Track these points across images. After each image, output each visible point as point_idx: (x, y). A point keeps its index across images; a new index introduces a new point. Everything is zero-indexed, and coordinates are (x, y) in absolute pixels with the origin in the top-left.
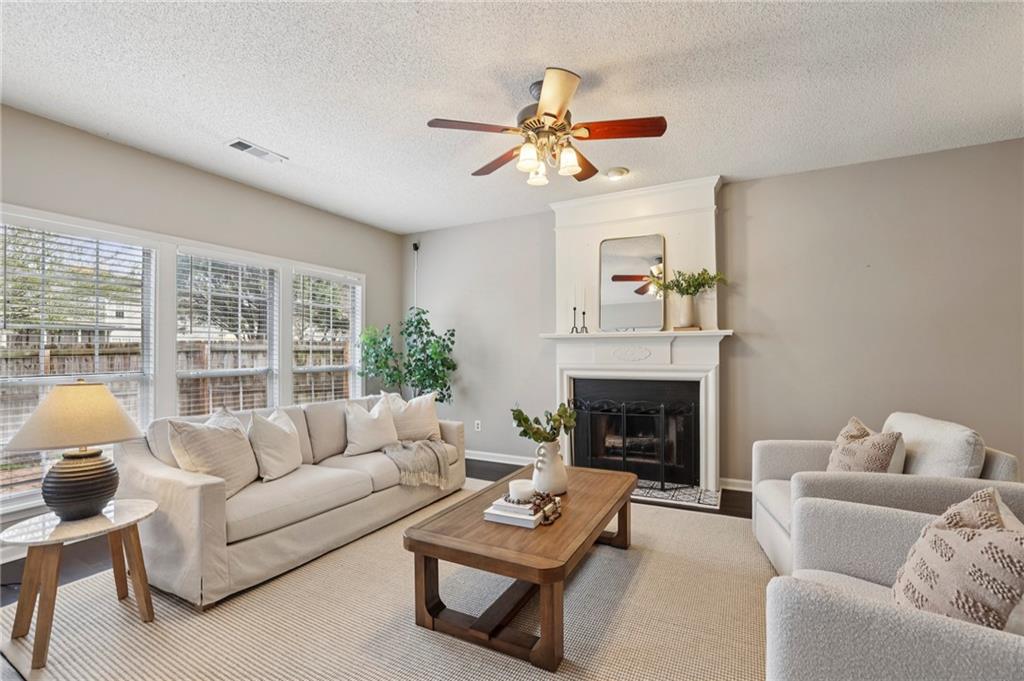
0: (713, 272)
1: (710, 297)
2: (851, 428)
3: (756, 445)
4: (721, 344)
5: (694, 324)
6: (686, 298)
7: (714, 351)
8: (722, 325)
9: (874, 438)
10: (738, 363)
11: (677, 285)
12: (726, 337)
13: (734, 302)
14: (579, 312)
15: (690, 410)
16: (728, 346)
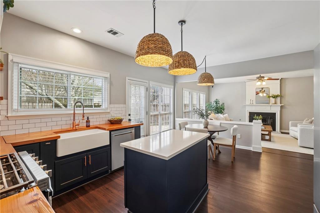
0: (279, 94)
1: (279, 99)
2: (306, 119)
3: (290, 122)
4: (281, 107)
5: (275, 103)
6: (274, 99)
7: (279, 108)
8: (281, 103)
9: (310, 120)
10: (284, 110)
11: (272, 97)
12: (282, 106)
13: (283, 99)
14: (252, 101)
15: (274, 118)
16: (282, 107)
